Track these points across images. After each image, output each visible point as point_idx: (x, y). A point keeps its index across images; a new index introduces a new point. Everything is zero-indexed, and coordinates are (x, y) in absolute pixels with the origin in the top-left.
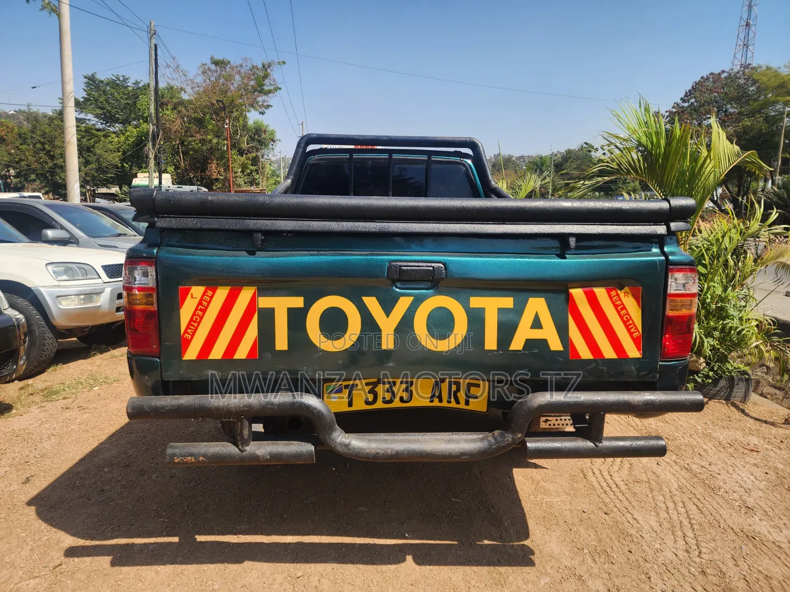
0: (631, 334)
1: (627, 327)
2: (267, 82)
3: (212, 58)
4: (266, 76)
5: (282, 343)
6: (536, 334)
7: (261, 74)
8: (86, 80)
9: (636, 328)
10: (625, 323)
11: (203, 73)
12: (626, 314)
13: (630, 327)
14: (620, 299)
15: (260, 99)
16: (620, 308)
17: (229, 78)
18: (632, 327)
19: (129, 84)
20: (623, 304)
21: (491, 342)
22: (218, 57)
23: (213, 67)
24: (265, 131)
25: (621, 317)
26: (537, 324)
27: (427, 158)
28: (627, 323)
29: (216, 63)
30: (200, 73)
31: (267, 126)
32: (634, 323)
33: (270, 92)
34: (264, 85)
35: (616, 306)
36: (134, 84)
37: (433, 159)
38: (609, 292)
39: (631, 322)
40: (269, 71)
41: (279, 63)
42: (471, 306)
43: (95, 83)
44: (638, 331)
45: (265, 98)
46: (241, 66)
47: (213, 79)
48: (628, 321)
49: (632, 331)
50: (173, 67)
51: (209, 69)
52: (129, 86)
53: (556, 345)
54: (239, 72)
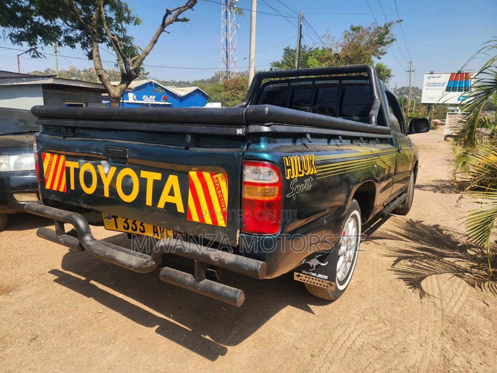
0: (222, 208)
1: (220, 202)
2: (386, 36)
3: (351, 26)
4: (387, 33)
5: (73, 188)
6: (171, 200)
7: (383, 31)
8: (285, 51)
9: (225, 205)
10: (219, 199)
11: (345, 37)
12: (220, 194)
13: (221, 203)
14: (219, 182)
15: (380, 49)
16: (218, 188)
17: (361, 38)
18: (223, 204)
19: (306, 50)
20: (220, 186)
21: (149, 202)
22: (356, 25)
23: (351, 32)
24: (383, 70)
25: (218, 195)
26: (171, 193)
27: (338, 82)
28: (220, 199)
29: (353, 29)
30: (343, 37)
31: (386, 66)
32: (224, 201)
33: (388, 43)
34: (384, 38)
35: (216, 187)
36: (309, 49)
37: (343, 82)
38: (212, 175)
39: (222, 200)
40: (389, 28)
41: (397, 22)
42: (141, 176)
43: (288, 52)
44: (226, 207)
45: (383, 47)
46: (370, 28)
47: (350, 40)
48: (221, 198)
49: (223, 206)
50: (326, 36)
51: (349, 34)
52: (306, 51)
53: (180, 209)
54: (368, 33)
